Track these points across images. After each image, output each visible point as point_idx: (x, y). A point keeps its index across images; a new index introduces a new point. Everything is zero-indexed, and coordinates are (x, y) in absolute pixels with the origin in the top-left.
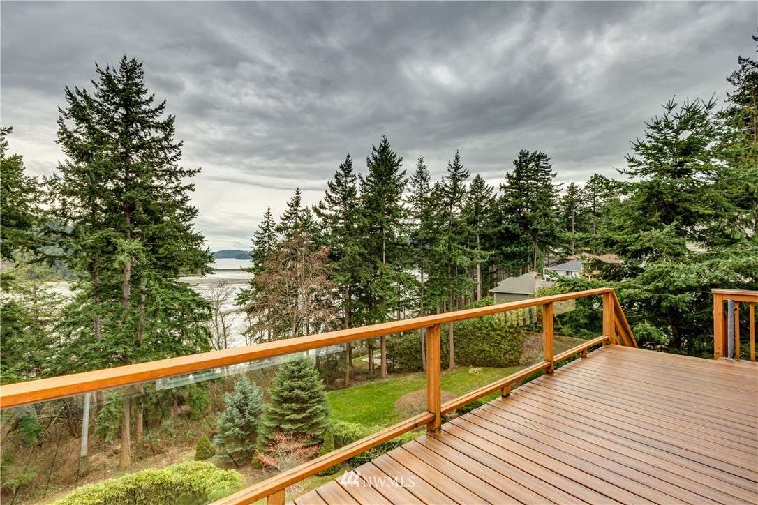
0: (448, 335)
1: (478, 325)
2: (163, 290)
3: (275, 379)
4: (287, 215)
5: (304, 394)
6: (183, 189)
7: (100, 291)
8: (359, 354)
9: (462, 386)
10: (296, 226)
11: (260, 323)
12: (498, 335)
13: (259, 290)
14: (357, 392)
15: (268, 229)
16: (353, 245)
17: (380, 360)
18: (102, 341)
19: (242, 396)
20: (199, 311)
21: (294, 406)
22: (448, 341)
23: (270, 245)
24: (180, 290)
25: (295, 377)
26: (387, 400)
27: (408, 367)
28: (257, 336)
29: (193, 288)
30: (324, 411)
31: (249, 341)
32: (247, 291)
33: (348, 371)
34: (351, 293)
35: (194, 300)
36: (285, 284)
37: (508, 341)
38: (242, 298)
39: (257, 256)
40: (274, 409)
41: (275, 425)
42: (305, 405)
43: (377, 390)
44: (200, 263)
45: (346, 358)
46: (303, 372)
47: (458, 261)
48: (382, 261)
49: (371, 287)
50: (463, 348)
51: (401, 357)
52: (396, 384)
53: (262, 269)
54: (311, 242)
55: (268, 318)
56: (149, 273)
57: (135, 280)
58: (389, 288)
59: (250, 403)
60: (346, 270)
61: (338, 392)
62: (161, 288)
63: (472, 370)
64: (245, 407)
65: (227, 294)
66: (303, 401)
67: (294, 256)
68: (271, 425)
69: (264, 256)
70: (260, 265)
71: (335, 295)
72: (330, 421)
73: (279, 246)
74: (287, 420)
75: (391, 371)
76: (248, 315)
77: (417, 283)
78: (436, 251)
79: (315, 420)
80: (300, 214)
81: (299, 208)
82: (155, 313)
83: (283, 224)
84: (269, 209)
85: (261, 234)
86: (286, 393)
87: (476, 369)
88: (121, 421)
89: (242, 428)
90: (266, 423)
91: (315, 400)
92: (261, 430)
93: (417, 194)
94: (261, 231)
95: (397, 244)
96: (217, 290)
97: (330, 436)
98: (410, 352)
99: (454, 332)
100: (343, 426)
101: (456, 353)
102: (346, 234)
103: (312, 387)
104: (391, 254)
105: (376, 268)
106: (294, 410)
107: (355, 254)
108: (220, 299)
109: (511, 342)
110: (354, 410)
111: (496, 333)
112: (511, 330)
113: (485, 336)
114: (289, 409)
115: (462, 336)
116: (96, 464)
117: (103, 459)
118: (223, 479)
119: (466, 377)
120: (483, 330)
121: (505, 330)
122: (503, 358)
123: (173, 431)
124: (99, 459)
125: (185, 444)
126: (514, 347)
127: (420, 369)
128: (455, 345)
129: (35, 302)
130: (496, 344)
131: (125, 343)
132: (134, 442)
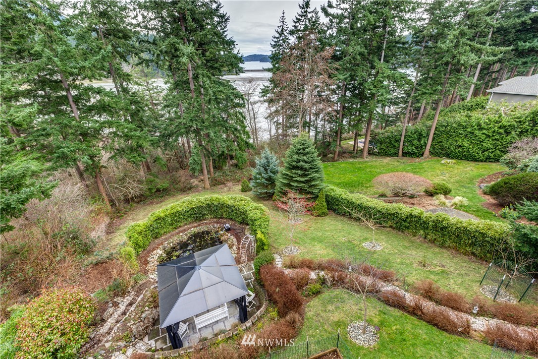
0: (430, 130)
1: (464, 124)
2: (212, 85)
3: (288, 152)
5: (307, 166)
7: (177, 86)
8: (346, 138)
9: (432, 173)
10: (306, 28)
11: (277, 111)
12: (483, 133)
13: (276, 86)
14: (343, 165)
15: (283, 33)
16: (355, 45)
17: (363, 145)
18: (184, 119)
19: (266, 161)
20: (236, 101)
21: (299, 172)
22: (428, 135)
23: (284, 47)
24: (223, 85)
25: (300, 153)
26: (365, 174)
27: (386, 152)
28: (275, 120)
29: (232, 84)
30: (320, 178)
31: (269, 123)
32: (268, 87)
33: (338, 150)
34: (347, 89)
35: (232, 93)
36: (295, 81)
37: (493, 140)
38: (265, 92)
39: (274, 58)
40: (286, 172)
41: (287, 182)
42: (307, 173)
43: (359, 166)
44: (234, 64)
45: (337, 141)
46: (307, 150)
47: (463, 59)
48: (380, 60)
49: (366, 85)
50: (441, 142)
51: (381, 144)
52: (374, 163)
53: (278, 69)
54: (317, 43)
55: (283, 108)
56: (202, 72)
57: (196, 77)
58: (383, 86)
59: (271, 166)
60: (345, 69)
61: (329, 164)
62: (212, 84)
63: (444, 161)
64: (268, 168)
65: (254, 89)
66: (306, 170)
67: (303, 57)
68: (284, 182)
69: (279, 58)
70: (277, 65)
71: (334, 91)
72: (324, 185)
73: (292, 48)
74: (295, 180)
75: (371, 153)
76: (269, 104)
77: (409, 82)
78: (440, 48)
79: (313, 183)
80: (309, 16)
81: (308, 10)
82: (209, 101)
83: (295, 26)
84: (283, 13)
85: (277, 38)
86: (294, 163)
87: (449, 161)
88: (201, 165)
89: (266, 180)
90: (281, 180)
91: (314, 170)
92: (278, 184)
94: (277, 35)
95: (397, 42)
96: (248, 85)
97: (323, 195)
98: (390, 141)
99: (436, 128)
100: (332, 189)
101: (433, 145)
102: (349, 33)
103: (313, 161)
104: (390, 53)
105: (373, 67)
106: (299, 175)
107: (356, 54)
108: (250, 93)
109: (496, 141)
110: (340, 178)
111: (481, 132)
112: (502, 131)
113: (469, 133)
114: (296, 173)
115: (444, 132)
116: (194, 184)
117: (197, 182)
118: (256, 208)
119: (438, 166)
120: (468, 128)
121: (493, 130)
122: (480, 154)
123: (229, 173)
124: (195, 182)
125: (235, 181)
126: (498, 146)
127: (396, 154)
128: (434, 139)
129: (149, 92)
130: (478, 142)
131: (196, 120)
132: (210, 176)
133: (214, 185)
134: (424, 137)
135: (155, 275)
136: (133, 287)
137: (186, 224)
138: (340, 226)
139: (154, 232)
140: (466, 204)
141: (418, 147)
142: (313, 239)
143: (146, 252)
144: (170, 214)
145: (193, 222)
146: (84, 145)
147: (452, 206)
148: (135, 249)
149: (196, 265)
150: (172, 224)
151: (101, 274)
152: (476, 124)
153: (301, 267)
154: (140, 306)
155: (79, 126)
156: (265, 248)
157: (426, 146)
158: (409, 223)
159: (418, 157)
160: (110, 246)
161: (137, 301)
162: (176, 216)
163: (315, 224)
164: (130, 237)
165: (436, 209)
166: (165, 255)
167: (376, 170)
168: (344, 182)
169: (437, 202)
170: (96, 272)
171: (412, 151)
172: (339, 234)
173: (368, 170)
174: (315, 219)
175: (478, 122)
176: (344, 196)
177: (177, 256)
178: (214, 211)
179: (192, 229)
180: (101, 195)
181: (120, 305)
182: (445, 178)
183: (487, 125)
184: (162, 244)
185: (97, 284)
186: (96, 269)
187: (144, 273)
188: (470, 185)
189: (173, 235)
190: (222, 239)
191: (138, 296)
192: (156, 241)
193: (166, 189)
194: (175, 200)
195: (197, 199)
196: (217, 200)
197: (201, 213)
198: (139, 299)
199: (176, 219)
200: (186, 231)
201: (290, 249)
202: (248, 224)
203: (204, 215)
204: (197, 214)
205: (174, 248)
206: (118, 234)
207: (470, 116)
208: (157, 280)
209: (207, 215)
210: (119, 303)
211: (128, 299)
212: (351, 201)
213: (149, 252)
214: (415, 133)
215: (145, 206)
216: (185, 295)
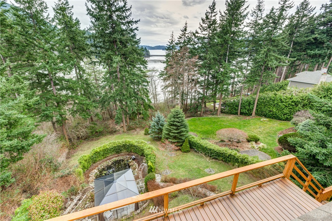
0: (255, 101)
1: (273, 99)
3: (169, 116)
4: (180, 36)
5: (178, 124)
6: (134, 30)
9: (254, 127)
10: (185, 42)
12: (283, 105)
13: (168, 71)
14: (205, 119)
15: (172, 43)
16: (211, 54)
17: (218, 106)
19: (158, 119)
21: (175, 127)
22: (254, 104)
23: (173, 50)
25: (175, 117)
26: (217, 126)
27: (231, 112)
30: (186, 131)
32: (163, 72)
38: (161, 75)
39: (167, 56)
40: (168, 127)
41: (168, 133)
42: (179, 128)
43: (214, 120)
46: (178, 116)
47: (270, 63)
50: (261, 108)
52: (223, 119)
59: (161, 122)
60: (205, 67)
63: (263, 119)
64: (159, 123)
66: (178, 126)
68: (166, 133)
69: (170, 56)
70: (169, 60)
72: (189, 134)
74: (172, 132)
75: (222, 112)
76: (164, 81)
79: (182, 134)
80: (187, 35)
81: (186, 32)
83: (179, 41)
84: (173, 33)
86: (171, 123)
87: (265, 119)
88: (122, 119)
89: (158, 130)
90: (165, 131)
91: (183, 126)
92: (163, 133)
93: (253, 21)
94: (169, 44)
97: (187, 140)
98: (233, 106)
99: (258, 100)
100: (193, 137)
101: (257, 110)
103: (182, 121)
106: (175, 129)
107: (211, 59)
109: (291, 109)
110: (202, 128)
111: (282, 104)
112: (293, 104)
113: (276, 104)
114: (172, 128)
115: (262, 103)
116: (117, 129)
117: (119, 128)
118: (149, 148)
119: (258, 122)
120: (275, 101)
121: (288, 103)
122: (282, 116)
123: (138, 123)
124: (118, 127)
125: (142, 128)
126: (292, 112)
127: (236, 114)
128: (257, 106)
129: (95, 73)
130: (281, 109)
131: (120, 95)
132: (127, 124)
133: (129, 130)
134: (252, 104)
135: (93, 184)
136: (81, 191)
137: (111, 155)
138: (195, 158)
139: (94, 160)
140: (266, 148)
141: (249, 110)
142: (179, 166)
143: (88, 171)
144: (102, 150)
145: (115, 154)
146: (58, 109)
147: (258, 148)
148: (83, 169)
149: (114, 180)
150: (103, 155)
151: (64, 183)
152: (279, 99)
153: (170, 182)
154: (84, 201)
155: (56, 99)
156: (153, 171)
157: (253, 110)
158: (230, 159)
159: (249, 115)
160: (68, 166)
161: (83, 198)
162: (106, 151)
163: (182, 157)
164: (81, 163)
165: (249, 150)
166: (99, 173)
167: (223, 123)
168: (204, 131)
169: (250, 146)
170: (61, 181)
171: (245, 112)
172: (193, 164)
173: (219, 123)
174: (183, 154)
175: (281, 98)
176: (199, 142)
177: (105, 174)
178: (127, 148)
179: (114, 158)
180: (65, 136)
181: (74, 200)
182: (260, 130)
183: (285, 100)
184: (97, 166)
185: (62, 188)
186: (61, 180)
187: (87, 183)
188: (273, 135)
189: (104, 161)
190: (130, 165)
191: (83, 196)
192: (94, 165)
193: (101, 132)
194: (106, 139)
195: (118, 141)
196: (129, 142)
197: (119, 149)
198: (84, 197)
199: (105, 153)
200: (111, 159)
201: (166, 171)
202: (145, 156)
203: (121, 150)
204: (117, 150)
205: (104, 169)
206: (72, 159)
207: (276, 94)
208: (94, 187)
209: (123, 150)
210: (73, 199)
211: (78, 197)
212: (201, 145)
213: (90, 171)
214: (247, 102)
215: (88, 141)
216: (108, 195)
